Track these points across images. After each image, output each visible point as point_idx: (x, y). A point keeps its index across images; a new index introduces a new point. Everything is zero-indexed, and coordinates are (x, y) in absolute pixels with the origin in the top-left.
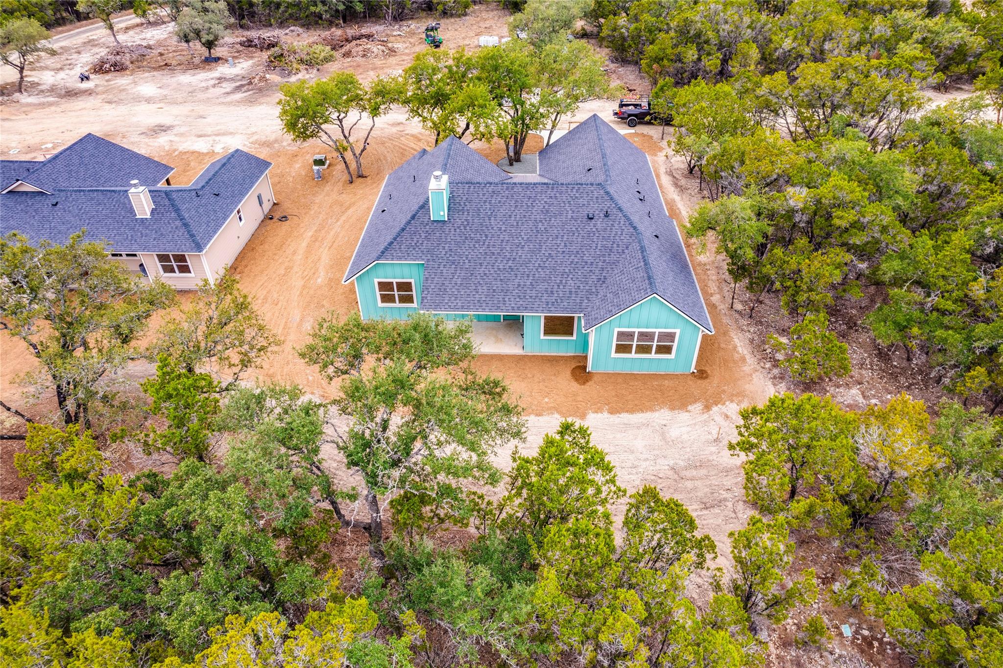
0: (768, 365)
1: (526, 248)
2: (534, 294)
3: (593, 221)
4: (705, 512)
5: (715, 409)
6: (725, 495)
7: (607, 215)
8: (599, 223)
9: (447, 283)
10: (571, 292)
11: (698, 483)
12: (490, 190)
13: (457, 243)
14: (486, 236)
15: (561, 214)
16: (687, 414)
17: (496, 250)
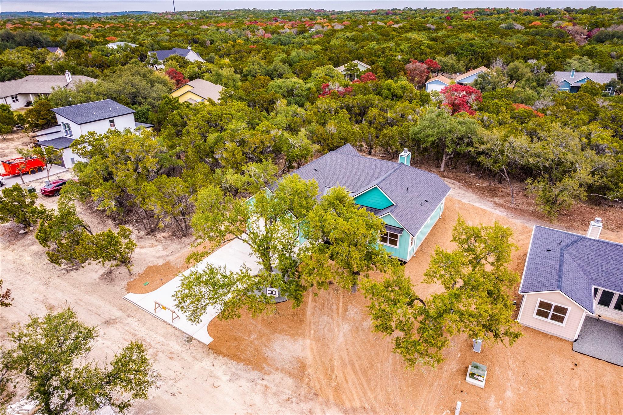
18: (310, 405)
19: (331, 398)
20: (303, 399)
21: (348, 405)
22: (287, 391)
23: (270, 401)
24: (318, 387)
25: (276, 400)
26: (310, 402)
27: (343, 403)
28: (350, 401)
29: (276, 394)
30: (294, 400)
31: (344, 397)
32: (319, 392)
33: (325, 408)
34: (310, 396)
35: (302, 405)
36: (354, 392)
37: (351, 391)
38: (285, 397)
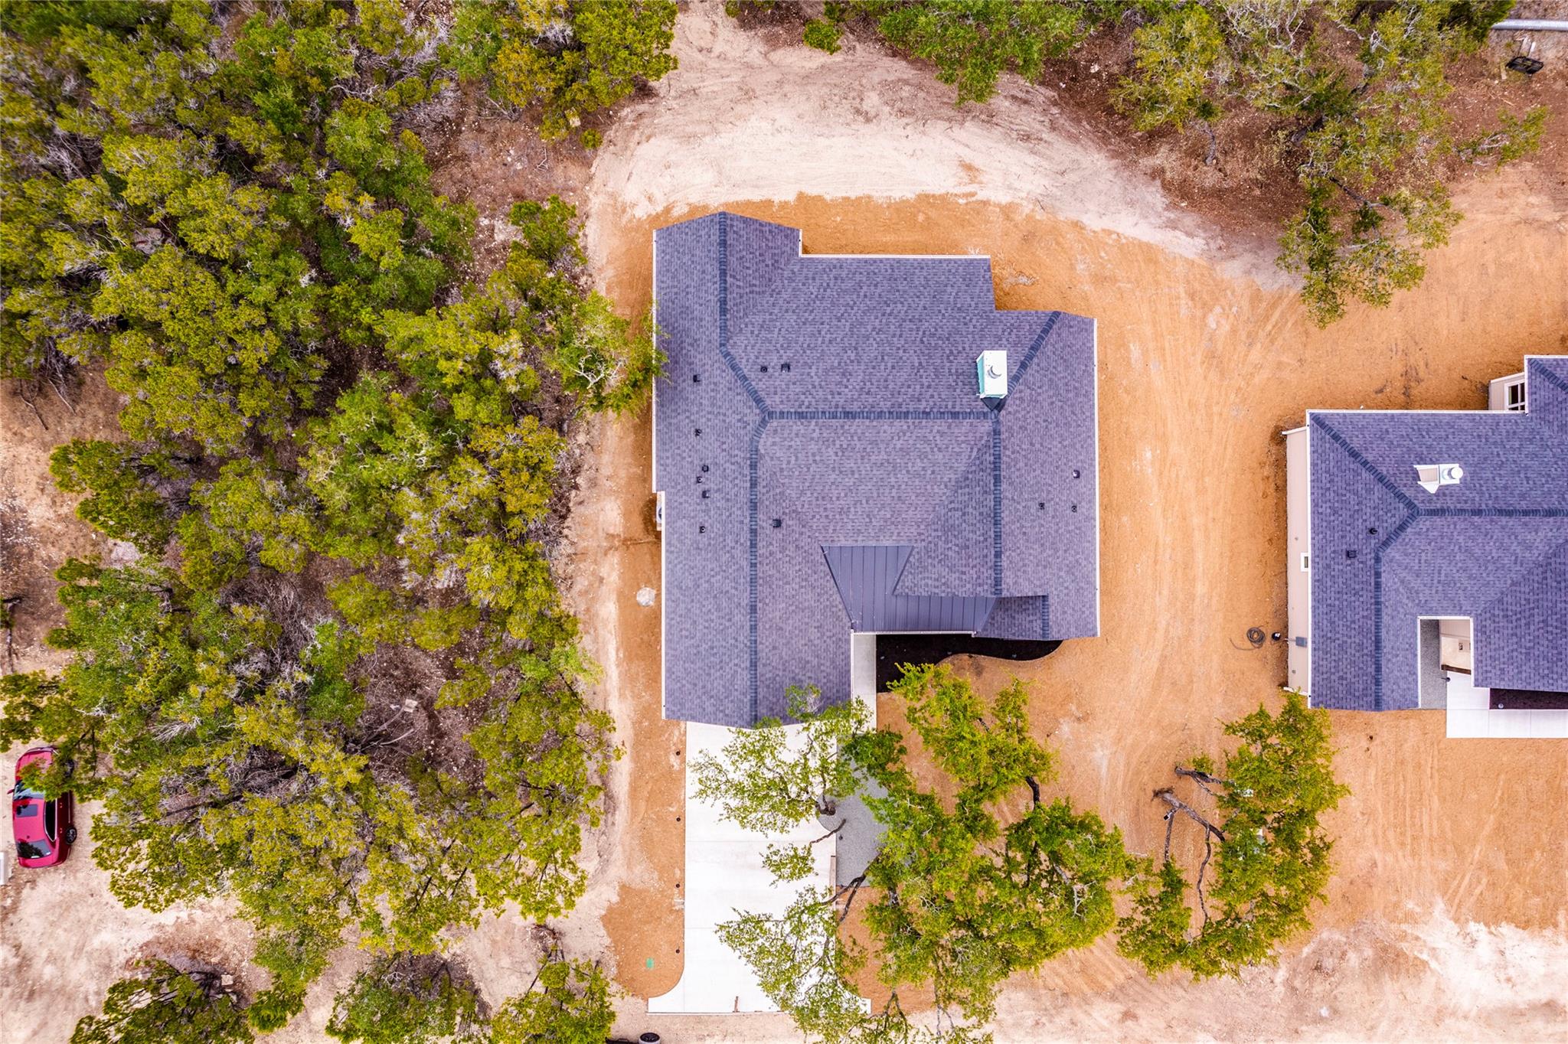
0: (583, 280)
1: (869, 328)
2: (858, 277)
3: (782, 362)
4: (695, 86)
5: (659, 209)
6: (674, 104)
7: (764, 369)
8: (774, 361)
9: (964, 287)
10: (814, 279)
11: (697, 117)
12: (924, 403)
13: (958, 332)
14: (922, 342)
15: (826, 371)
16: (691, 201)
17: (908, 325)
18: (1067, 1013)
19: (1085, 988)
20: (1053, 1012)
21: (1110, 985)
22: (1027, 1013)
23: (1016, 1037)
24: (1060, 982)
25: (1023, 1033)
26: (1065, 1010)
27: (1103, 987)
28: (1109, 979)
29: (1017, 1025)
30: (1044, 1020)
31: (1100, 978)
32: (1066, 989)
33: (1087, 1007)
34: (1060, 1002)
35: (1057, 1020)
36: (1107, 962)
37: (1103, 964)
38: (1030, 1022)
